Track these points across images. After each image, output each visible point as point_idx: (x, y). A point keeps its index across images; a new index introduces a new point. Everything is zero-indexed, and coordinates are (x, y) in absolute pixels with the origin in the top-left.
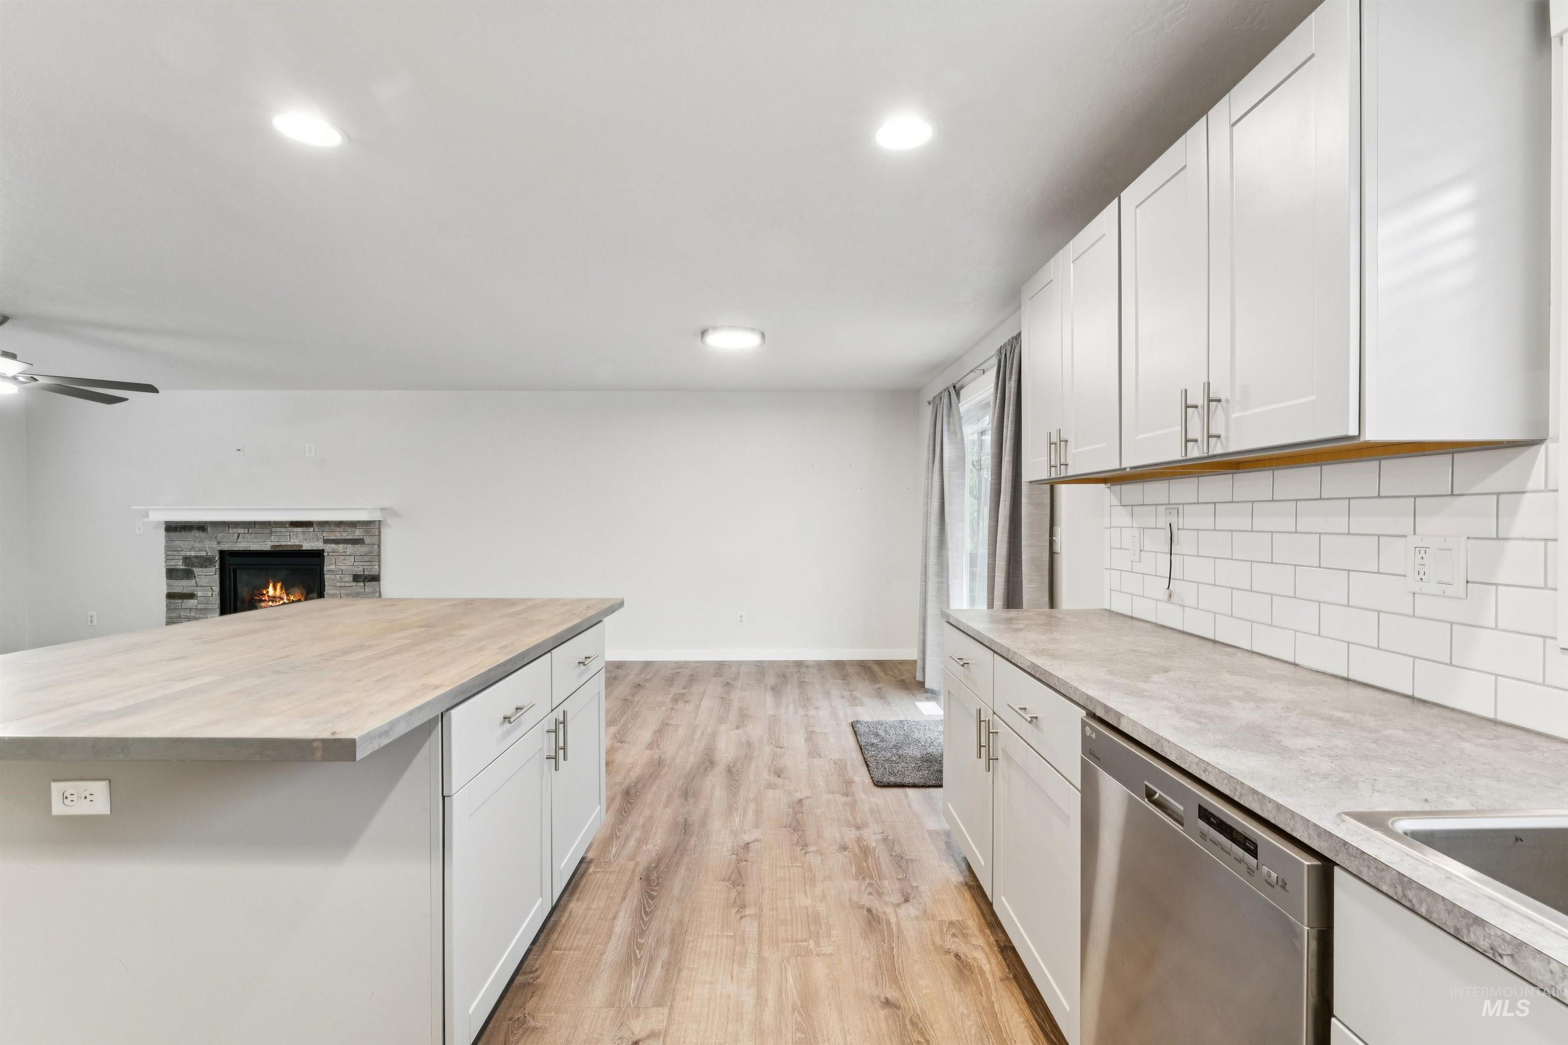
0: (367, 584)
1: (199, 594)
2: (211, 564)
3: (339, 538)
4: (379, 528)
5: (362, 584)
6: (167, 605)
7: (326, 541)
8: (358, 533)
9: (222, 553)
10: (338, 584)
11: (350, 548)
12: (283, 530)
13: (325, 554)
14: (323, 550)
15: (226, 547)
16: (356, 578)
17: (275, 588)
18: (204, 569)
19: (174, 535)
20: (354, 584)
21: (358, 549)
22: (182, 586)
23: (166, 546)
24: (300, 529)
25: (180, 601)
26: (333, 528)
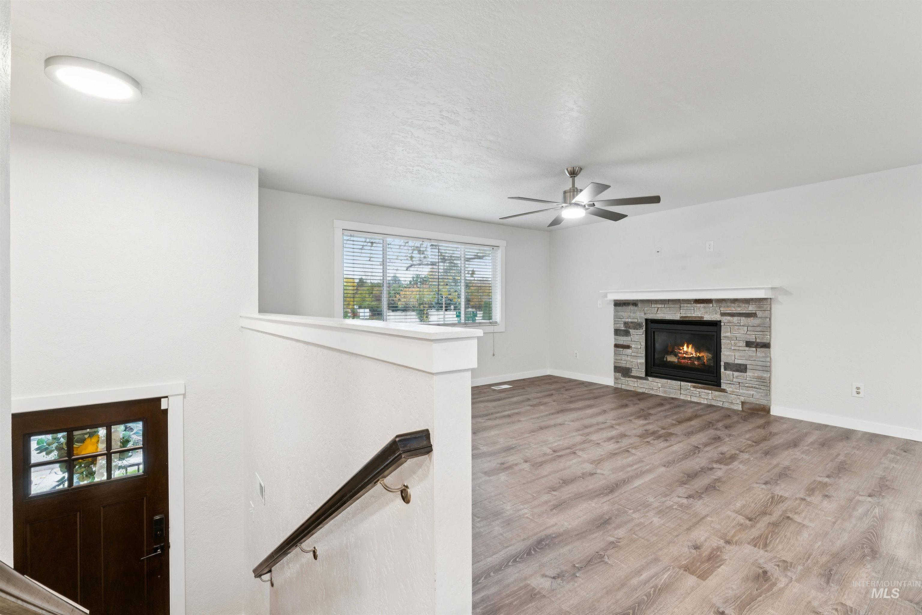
0: (758, 349)
1: (633, 346)
2: (640, 327)
3: (734, 312)
4: (770, 304)
5: (754, 349)
6: (614, 352)
7: (723, 314)
8: (751, 308)
9: (647, 320)
10: (733, 348)
11: (743, 320)
12: (689, 305)
13: (722, 324)
14: (720, 321)
15: (650, 316)
16: (749, 344)
17: (688, 347)
18: (636, 331)
19: (619, 308)
20: (747, 349)
21: (751, 321)
22: (623, 340)
23: (615, 316)
24: (702, 305)
25: (622, 350)
26: (729, 304)
